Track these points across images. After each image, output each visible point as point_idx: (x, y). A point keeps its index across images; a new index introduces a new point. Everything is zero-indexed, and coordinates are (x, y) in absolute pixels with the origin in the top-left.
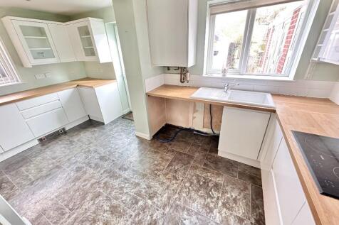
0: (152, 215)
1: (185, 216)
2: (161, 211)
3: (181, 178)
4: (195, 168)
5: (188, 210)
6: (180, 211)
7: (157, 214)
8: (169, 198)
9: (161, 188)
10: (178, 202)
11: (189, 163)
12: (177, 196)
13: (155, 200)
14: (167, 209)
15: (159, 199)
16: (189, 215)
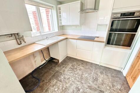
0: (87, 88)
1: (84, 76)
2: (84, 84)
3: (69, 76)
4: (64, 71)
5: (82, 75)
6: (82, 77)
7: (86, 86)
8: (78, 81)
9: (74, 85)
10: (80, 78)
11: (61, 73)
12: (77, 78)
13: (80, 87)
14: (83, 82)
15: (79, 85)
16: (83, 75)
